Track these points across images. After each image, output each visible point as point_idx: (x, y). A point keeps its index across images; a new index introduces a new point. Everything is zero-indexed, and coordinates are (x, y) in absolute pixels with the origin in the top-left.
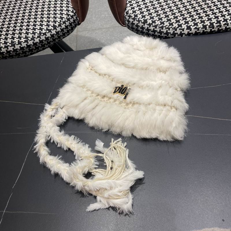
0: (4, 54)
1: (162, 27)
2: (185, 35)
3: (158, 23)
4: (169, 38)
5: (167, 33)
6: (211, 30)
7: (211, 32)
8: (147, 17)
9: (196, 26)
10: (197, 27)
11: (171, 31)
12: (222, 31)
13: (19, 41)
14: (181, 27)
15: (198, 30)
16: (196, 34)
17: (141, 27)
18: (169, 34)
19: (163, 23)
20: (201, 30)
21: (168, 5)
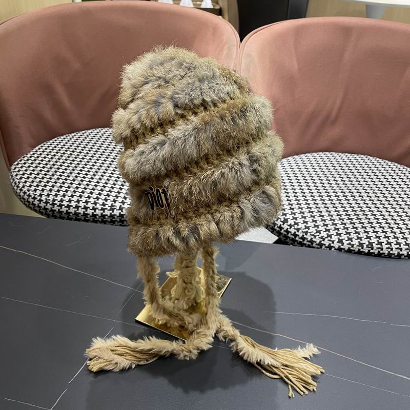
0: (97, 217)
1: (306, 233)
2: (335, 249)
3: (302, 226)
4: (314, 247)
5: (311, 241)
6: (369, 251)
7: (369, 254)
8: (288, 216)
9: (350, 241)
10: (352, 243)
11: (317, 240)
12: (383, 255)
13: (121, 206)
14: (331, 238)
15: (353, 247)
16: (349, 251)
17: (279, 225)
18: (314, 244)
19: (308, 228)
20: (356, 248)
21: (318, 209)
